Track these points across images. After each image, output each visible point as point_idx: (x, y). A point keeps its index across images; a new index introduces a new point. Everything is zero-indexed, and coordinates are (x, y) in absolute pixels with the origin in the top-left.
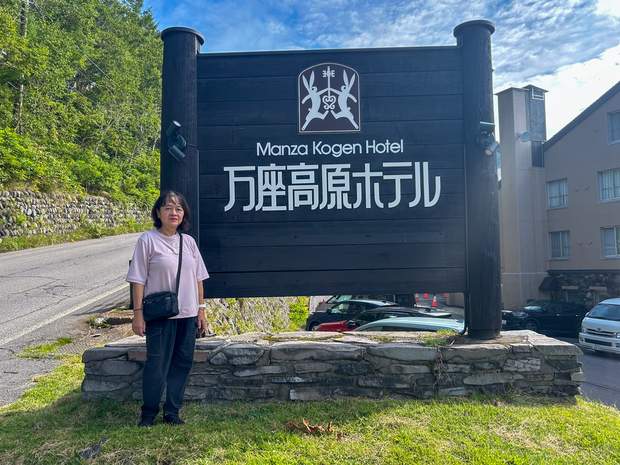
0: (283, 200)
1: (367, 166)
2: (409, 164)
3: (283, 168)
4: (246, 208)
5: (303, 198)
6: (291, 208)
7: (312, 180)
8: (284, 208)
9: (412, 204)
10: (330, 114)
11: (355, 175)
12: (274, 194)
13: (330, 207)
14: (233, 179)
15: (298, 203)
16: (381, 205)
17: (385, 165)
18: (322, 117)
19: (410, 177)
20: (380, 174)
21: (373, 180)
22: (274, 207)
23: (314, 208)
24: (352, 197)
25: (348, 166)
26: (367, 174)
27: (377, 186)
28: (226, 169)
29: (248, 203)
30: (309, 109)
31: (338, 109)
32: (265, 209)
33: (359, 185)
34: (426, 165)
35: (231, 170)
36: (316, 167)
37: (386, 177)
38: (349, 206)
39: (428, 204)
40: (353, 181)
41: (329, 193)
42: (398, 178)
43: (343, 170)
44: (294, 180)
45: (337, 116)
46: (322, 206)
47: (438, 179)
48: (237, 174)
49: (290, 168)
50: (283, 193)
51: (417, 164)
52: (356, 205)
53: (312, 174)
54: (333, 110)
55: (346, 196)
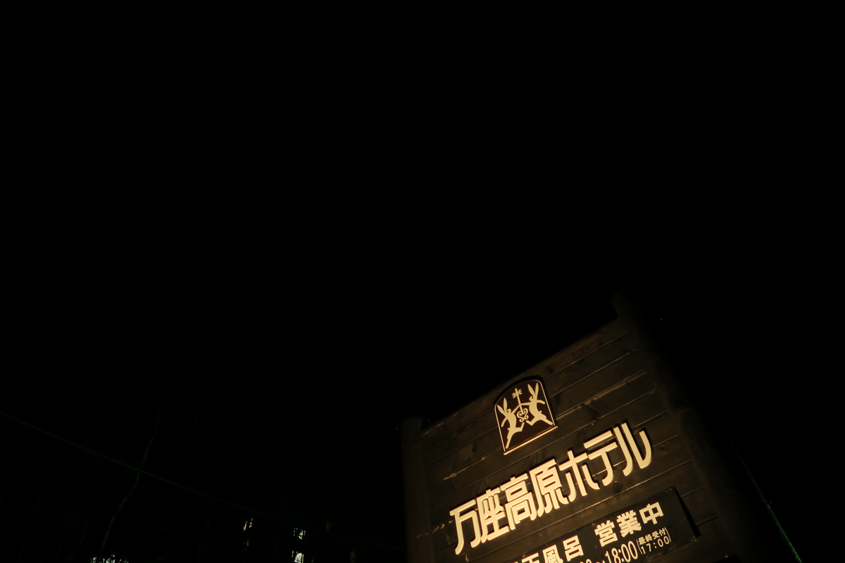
0: (504, 523)
1: (570, 454)
3: (498, 491)
4: (474, 545)
5: (521, 512)
6: (513, 528)
7: (525, 490)
8: (507, 530)
9: (627, 471)
11: (563, 467)
12: (495, 521)
13: (549, 510)
14: (459, 521)
15: (519, 519)
16: (596, 487)
17: (586, 446)
18: (520, 429)
19: (613, 446)
21: (579, 465)
23: (533, 518)
25: (553, 462)
26: (573, 462)
27: (585, 468)
28: (451, 514)
29: (474, 539)
30: (508, 428)
31: (531, 417)
32: (492, 537)
33: (568, 476)
34: (624, 427)
35: (456, 512)
36: (525, 476)
37: (591, 457)
38: (566, 502)
39: (644, 464)
40: (562, 475)
41: (543, 497)
42: (602, 453)
43: (549, 469)
44: (509, 498)
45: (531, 423)
46: (541, 513)
47: (643, 435)
48: (462, 514)
49: (503, 488)
50: (503, 515)
51: (617, 431)
53: (523, 486)
54: (528, 420)
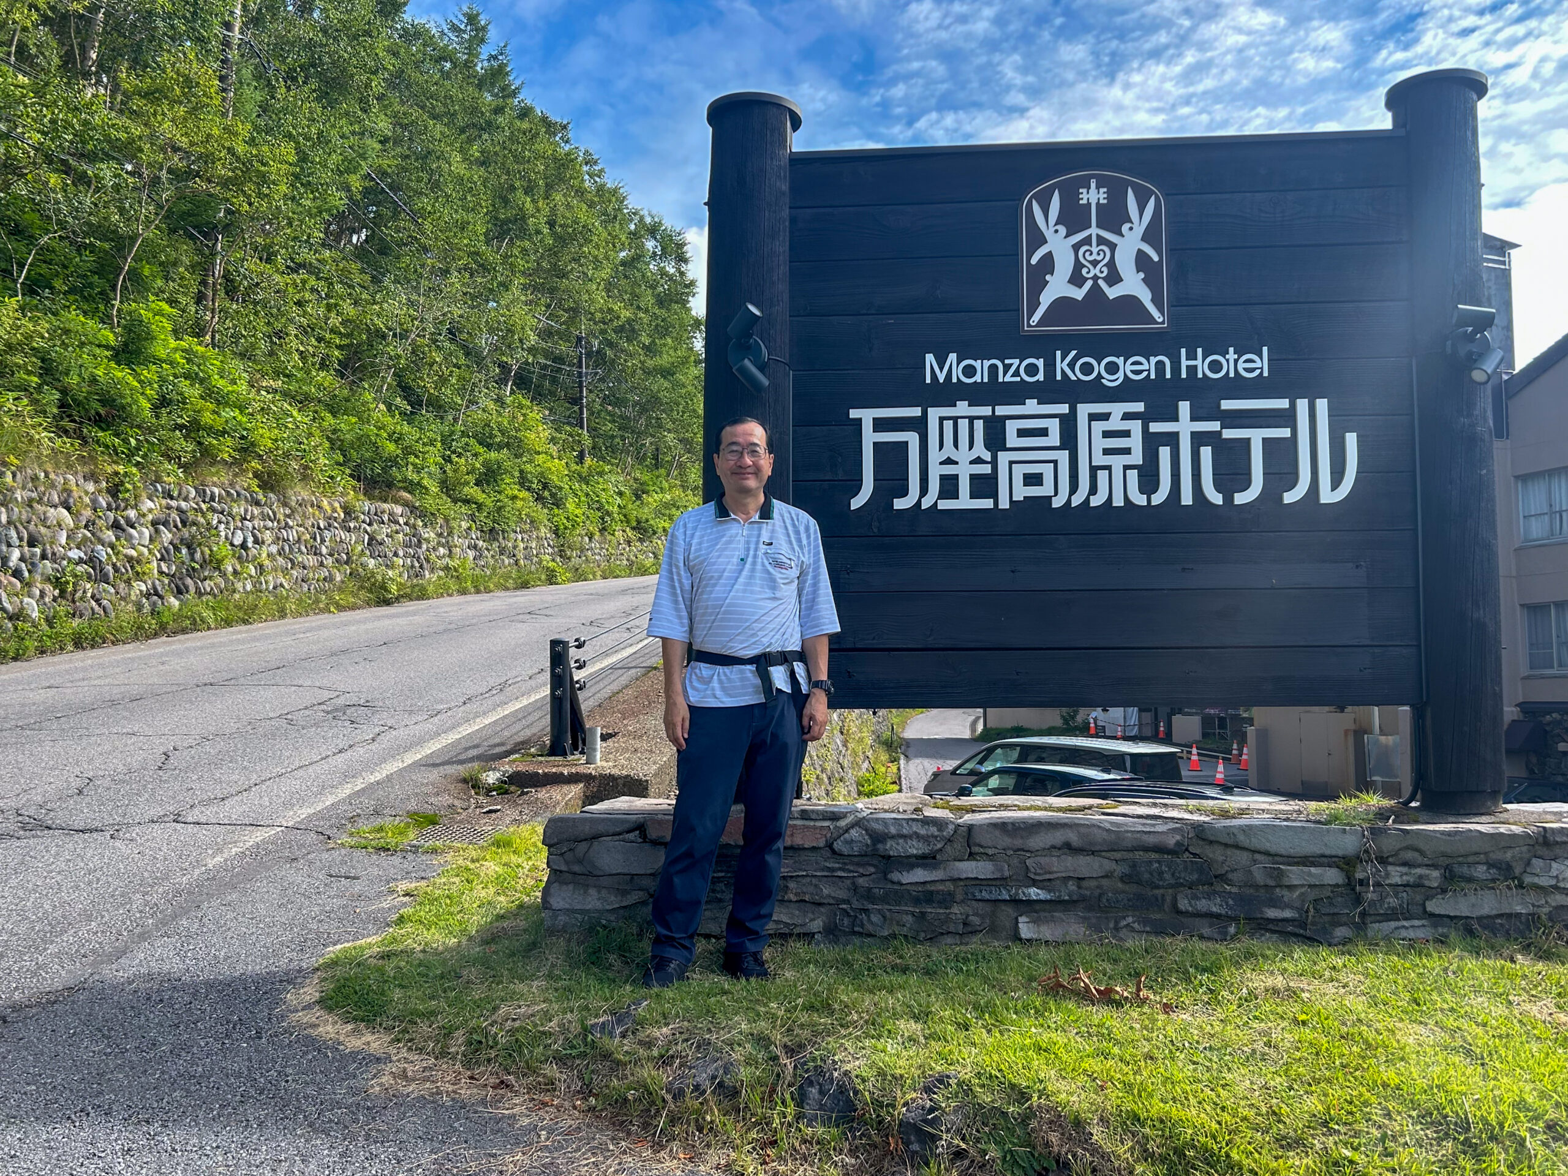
0: (984, 485)
1: (1184, 407)
2: (1283, 404)
3: (986, 411)
4: (900, 504)
5: (1034, 480)
6: (1004, 504)
7: (1054, 439)
8: (987, 504)
9: (1289, 498)
10: (1096, 289)
11: (1155, 427)
12: (964, 472)
13: (1096, 501)
14: (870, 438)
15: (1021, 492)
16: (1216, 498)
17: (1226, 405)
18: (1079, 294)
19: (1285, 433)
20: (1214, 426)
21: (1198, 439)
22: (964, 501)
23: (1057, 503)
24: (1149, 482)
25: (1139, 407)
26: (1185, 426)
27: (1206, 452)
28: (854, 414)
29: (904, 492)
30: (1048, 277)
31: (1114, 278)
32: (945, 505)
33: (1165, 453)
34: (1322, 405)
35: (867, 416)
36: (1064, 409)
37: (1228, 434)
38: (1140, 500)
39: (1328, 496)
40: (1152, 443)
41: (1094, 470)
42: (1256, 436)
43: (1127, 416)
44: (1012, 440)
45: (1113, 293)
46: (1076, 501)
47: (1351, 440)
48: (880, 425)
49: (1001, 411)
50: (986, 469)
51: (1302, 405)
52: (1158, 498)
53: (1054, 426)
54: (1103, 278)
55: (1133, 475)
